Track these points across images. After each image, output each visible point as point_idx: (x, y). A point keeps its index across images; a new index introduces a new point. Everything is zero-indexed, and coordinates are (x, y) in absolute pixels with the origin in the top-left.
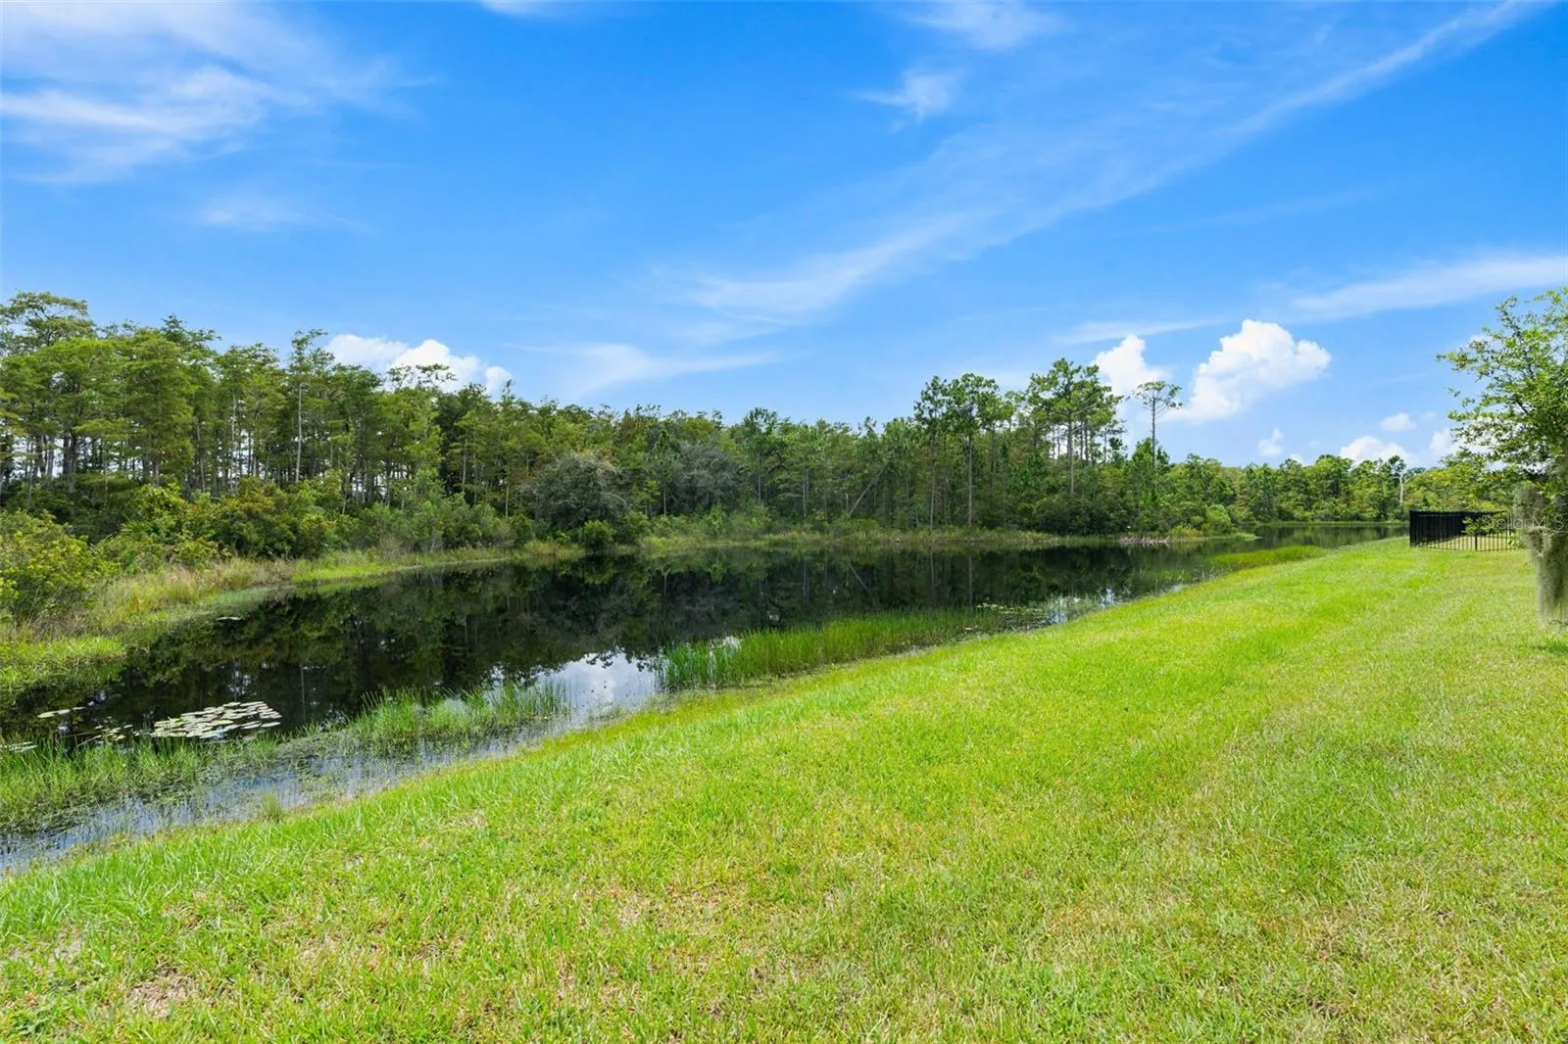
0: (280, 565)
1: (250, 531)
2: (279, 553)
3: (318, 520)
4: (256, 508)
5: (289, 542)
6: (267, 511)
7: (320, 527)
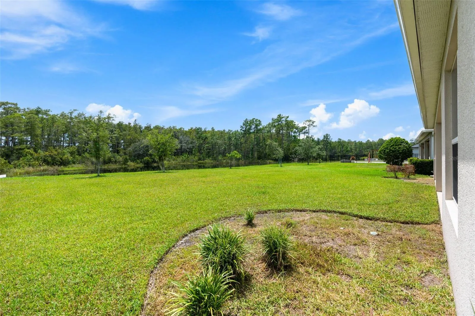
0: (56, 167)
1: (49, 159)
2: (56, 164)
3: (67, 157)
4: (52, 154)
5: (60, 162)
6: (55, 155)
7: (68, 159)
